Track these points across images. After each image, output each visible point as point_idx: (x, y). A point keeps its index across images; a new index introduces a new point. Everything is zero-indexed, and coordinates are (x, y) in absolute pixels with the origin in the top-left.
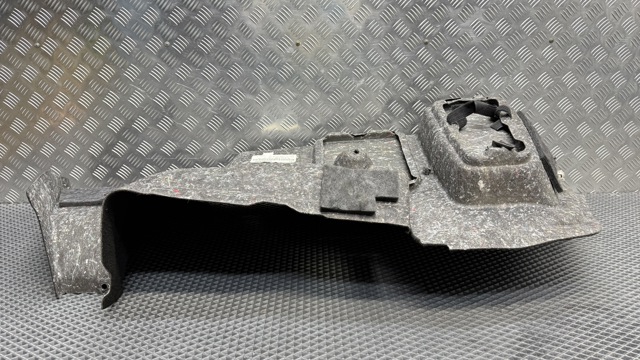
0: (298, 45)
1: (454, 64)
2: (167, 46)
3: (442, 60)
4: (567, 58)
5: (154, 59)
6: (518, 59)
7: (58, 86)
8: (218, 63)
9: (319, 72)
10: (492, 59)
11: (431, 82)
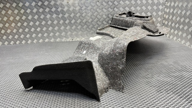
0: (68, 2)
1: (106, 6)
2: (37, 4)
3: (103, 5)
4: (131, 4)
5: (34, 7)
6: (120, 4)
7: (11, 15)
8: (49, 8)
9: (74, 9)
10: (114, 4)
11: (101, 11)
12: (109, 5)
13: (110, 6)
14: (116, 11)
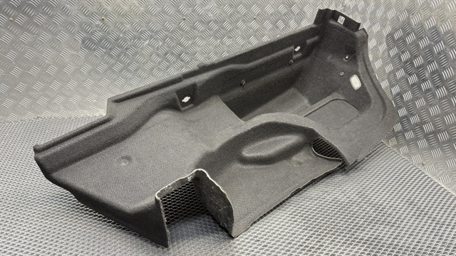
12: (211, 30)
13: (211, 32)
14: (228, 44)
